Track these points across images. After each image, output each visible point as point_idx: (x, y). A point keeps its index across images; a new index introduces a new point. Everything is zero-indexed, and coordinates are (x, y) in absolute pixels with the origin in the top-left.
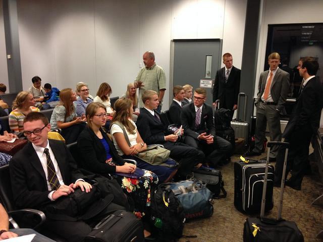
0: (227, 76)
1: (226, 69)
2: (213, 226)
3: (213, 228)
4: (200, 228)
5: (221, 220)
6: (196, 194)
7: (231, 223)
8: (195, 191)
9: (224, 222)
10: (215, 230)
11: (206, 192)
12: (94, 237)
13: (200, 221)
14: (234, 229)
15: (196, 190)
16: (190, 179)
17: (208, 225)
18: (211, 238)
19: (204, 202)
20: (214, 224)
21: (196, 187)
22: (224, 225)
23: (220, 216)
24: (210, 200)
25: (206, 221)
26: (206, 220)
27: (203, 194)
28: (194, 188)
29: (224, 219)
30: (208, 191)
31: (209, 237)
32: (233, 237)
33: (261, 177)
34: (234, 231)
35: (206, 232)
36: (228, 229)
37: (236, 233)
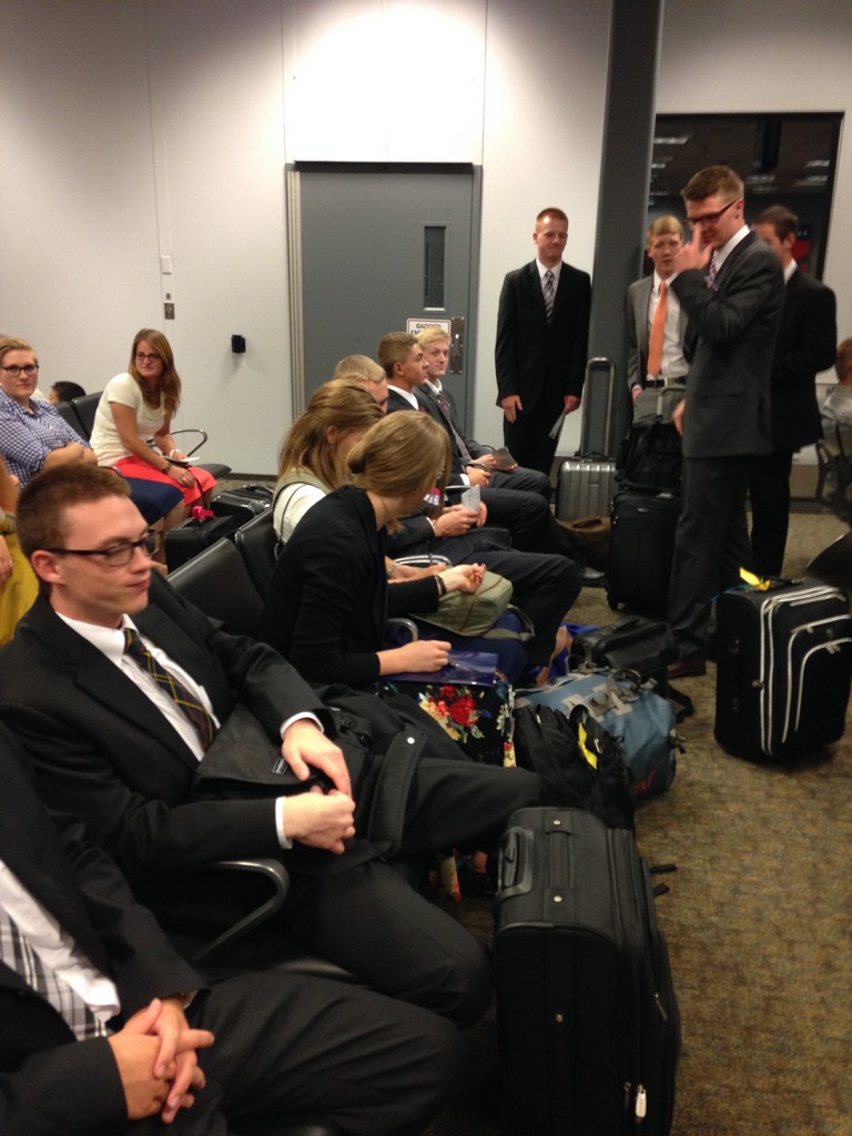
0: (549, 296)
1: (542, 270)
2: (695, 822)
3: (697, 827)
4: (659, 834)
5: (707, 796)
6: (627, 721)
7: (744, 801)
8: (623, 710)
9: (723, 803)
10: (713, 834)
11: (654, 706)
12: (551, 925)
13: (645, 810)
14: (765, 822)
15: (625, 702)
16: (583, 668)
17: (679, 818)
18: (723, 863)
19: (658, 742)
20: (693, 815)
21: (621, 696)
22: (728, 810)
23: (691, 784)
24: (673, 733)
25: (660, 806)
26: (657, 804)
27: (647, 716)
28: (614, 697)
29: (712, 789)
30: (662, 704)
31: (712, 860)
32: (782, 847)
33: (820, 635)
34: (772, 828)
35: (689, 843)
36: (750, 822)
37: (784, 831)
